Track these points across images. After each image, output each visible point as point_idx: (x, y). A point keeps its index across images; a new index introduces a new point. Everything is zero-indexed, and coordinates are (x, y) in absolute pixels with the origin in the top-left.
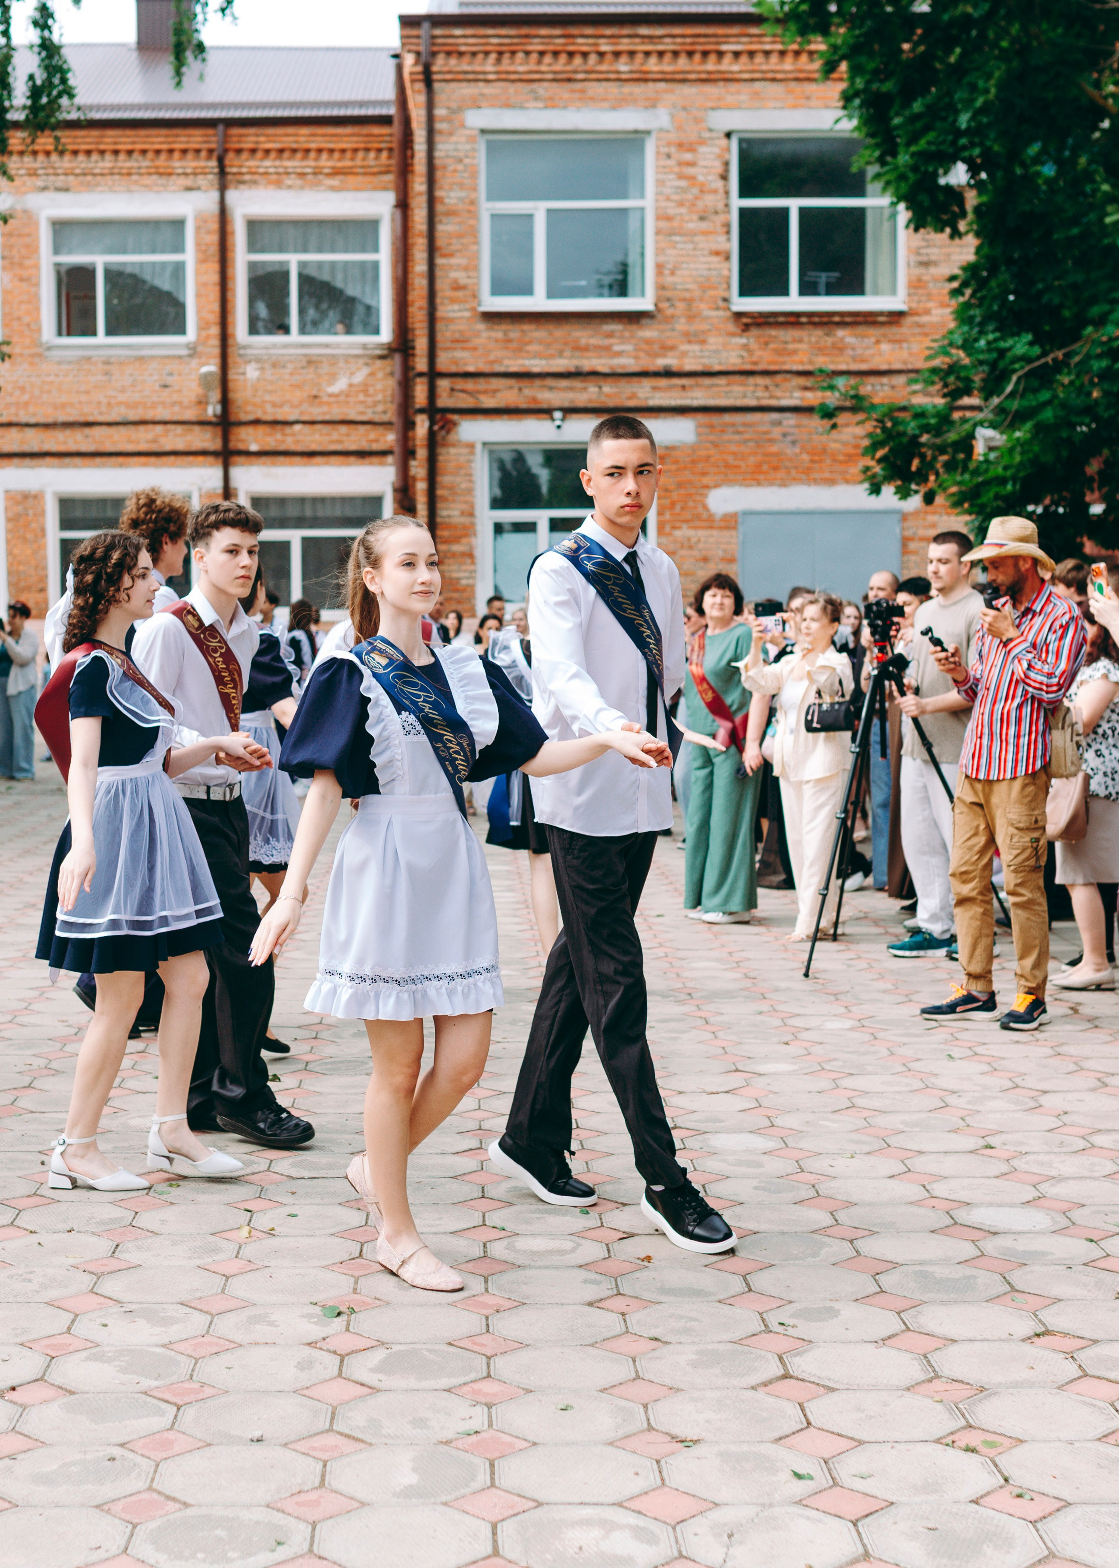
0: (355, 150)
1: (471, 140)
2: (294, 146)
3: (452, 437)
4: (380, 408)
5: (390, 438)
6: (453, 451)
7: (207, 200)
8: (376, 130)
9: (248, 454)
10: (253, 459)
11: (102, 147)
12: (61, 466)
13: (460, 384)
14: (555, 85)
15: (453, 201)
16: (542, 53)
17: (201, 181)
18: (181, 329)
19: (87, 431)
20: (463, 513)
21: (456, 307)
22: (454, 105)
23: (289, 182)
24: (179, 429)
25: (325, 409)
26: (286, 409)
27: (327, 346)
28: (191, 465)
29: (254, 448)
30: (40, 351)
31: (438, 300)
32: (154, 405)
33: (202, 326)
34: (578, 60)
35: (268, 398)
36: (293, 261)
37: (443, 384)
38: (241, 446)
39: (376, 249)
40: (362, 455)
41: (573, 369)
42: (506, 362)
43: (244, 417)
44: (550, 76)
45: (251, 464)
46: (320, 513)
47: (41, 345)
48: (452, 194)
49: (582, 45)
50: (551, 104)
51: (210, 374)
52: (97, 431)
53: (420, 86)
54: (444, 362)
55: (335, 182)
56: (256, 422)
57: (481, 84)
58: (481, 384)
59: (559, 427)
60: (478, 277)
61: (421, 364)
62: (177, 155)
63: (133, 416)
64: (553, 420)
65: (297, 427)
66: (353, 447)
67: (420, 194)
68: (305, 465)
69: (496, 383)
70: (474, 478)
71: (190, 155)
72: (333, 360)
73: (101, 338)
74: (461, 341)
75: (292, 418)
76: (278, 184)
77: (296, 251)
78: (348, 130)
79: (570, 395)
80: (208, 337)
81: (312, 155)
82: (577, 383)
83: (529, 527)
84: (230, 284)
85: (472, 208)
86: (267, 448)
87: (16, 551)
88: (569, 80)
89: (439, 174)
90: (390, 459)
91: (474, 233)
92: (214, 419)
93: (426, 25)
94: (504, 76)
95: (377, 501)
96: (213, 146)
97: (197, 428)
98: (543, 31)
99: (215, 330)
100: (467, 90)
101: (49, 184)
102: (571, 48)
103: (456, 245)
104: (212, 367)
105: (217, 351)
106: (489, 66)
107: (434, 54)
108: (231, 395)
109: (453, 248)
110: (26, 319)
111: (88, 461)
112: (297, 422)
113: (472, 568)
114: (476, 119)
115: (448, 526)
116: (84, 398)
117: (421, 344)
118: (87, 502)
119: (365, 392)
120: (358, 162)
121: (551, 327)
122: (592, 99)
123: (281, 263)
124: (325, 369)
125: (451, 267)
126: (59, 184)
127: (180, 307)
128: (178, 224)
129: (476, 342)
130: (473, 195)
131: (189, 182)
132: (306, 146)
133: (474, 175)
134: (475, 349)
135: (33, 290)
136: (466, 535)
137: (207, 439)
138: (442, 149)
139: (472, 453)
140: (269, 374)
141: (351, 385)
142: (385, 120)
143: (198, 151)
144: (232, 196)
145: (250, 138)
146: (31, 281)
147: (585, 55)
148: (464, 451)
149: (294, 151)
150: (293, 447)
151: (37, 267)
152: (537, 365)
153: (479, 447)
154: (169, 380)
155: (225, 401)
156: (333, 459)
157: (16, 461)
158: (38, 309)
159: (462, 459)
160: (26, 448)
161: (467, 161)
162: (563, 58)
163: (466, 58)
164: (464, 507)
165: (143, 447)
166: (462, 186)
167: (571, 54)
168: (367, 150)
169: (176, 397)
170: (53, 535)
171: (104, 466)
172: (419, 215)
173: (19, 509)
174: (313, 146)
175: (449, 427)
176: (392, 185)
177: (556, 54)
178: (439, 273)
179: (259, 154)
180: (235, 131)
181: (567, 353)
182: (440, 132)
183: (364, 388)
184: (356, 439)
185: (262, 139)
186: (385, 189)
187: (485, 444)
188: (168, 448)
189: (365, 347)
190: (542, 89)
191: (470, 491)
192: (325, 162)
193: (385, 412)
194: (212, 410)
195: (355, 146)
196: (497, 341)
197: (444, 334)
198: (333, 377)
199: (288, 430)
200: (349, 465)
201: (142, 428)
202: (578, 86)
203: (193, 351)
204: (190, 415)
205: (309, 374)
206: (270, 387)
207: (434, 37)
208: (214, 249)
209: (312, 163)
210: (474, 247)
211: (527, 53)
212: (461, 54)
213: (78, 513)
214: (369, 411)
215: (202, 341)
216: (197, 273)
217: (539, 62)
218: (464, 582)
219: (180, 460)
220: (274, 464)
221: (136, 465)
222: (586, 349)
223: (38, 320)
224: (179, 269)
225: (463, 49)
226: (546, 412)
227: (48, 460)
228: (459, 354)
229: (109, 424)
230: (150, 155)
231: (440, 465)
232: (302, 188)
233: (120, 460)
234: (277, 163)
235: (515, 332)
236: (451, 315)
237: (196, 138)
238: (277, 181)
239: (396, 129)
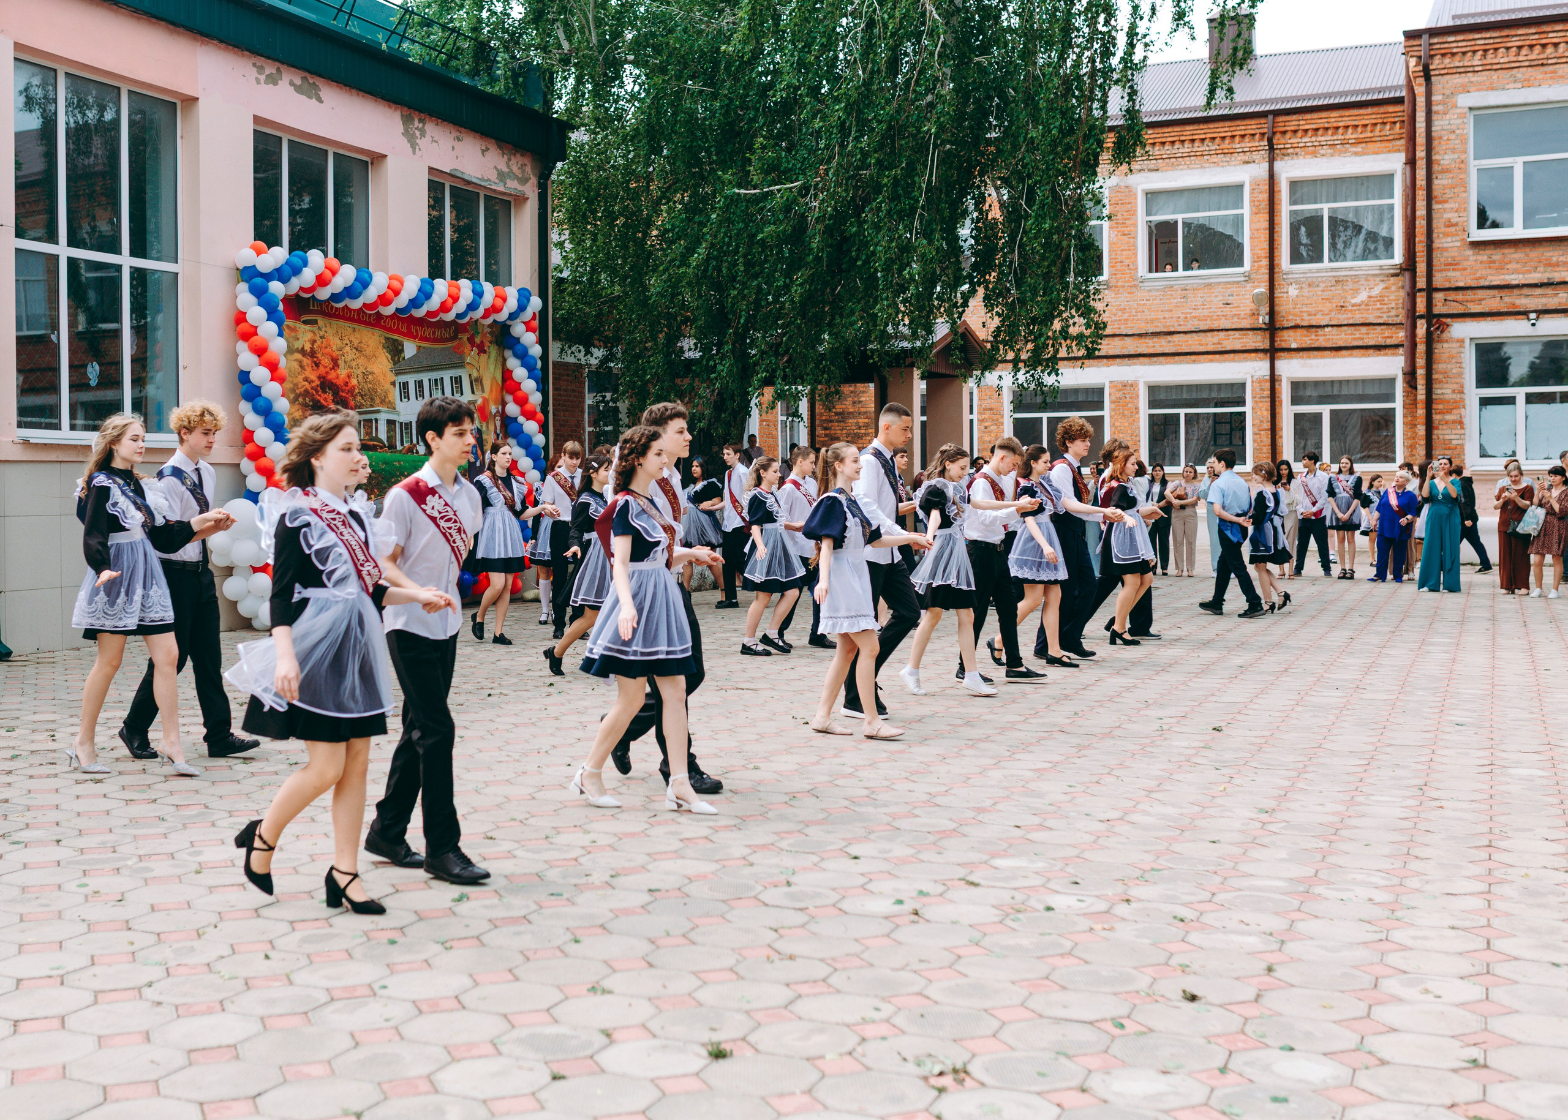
0: (1375, 125)
1: (1462, 116)
2: (1326, 125)
3: (1445, 335)
4: (1393, 313)
5: (1401, 335)
6: (1445, 345)
7: (1260, 170)
8: (1391, 109)
9: (1289, 350)
10: (1293, 354)
11: (1182, 138)
12: (1151, 364)
13: (1452, 296)
14: (1530, 69)
15: (1446, 162)
16: (1520, 48)
17: (1256, 156)
18: (1240, 263)
19: (1169, 338)
20: (1453, 391)
21: (1449, 239)
22: (1448, 92)
23: (1322, 152)
24: (1237, 334)
25: (1350, 315)
26: (1319, 316)
27: (1351, 269)
28: (1246, 359)
29: (1294, 345)
30: (1136, 285)
31: (1435, 235)
32: (1219, 317)
33: (1255, 260)
34: (1550, 50)
35: (1305, 309)
36: (1325, 209)
37: (1438, 297)
38: (1284, 345)
39: (1392, 196)
40: (1378, 348)
41: (1546, 281)
42: (1490, 278)
43: (1286, 324)
44: (1527, 64)
45: (1292, 358)
46: (1344, 392)
47: (1136, 279)
48: (1446, 157)
49: (1553, 38)
50: (1527, 84)
51: (1261, 293)
52: (1176, 337)
53: (1422, 80)
54: (1439, 280)
55: (1359, 149)
56: (1296, 327)
57: (1470, 75)
58: (1469, 295)
59: (1533, 325)
60: (1468, 216)
61: (1421, 283)
62: (1237, 139)
63: (1203, 326)
64: (1528, 319)
65: (1327, 330)
66: (1372, 343)
67: (1422, 159)
68: (1334, 357)
69: (1481, 294)
70: (1464, 365)
71: (1247, 139)
72: (1356, 279)
73: (1181, 272)
74: (1453, 265)
75: (1323, 323)
76: (1314, 154)
77: (1327, 202)
78: (1369, 110)
79: (1544, 300)
80: (1259, 267)
81: (1341, 131)
82: (1549, 291)
83: (1511, 401)
84: (1277, 228)
85: (1462, 166)
86: (1304, 346)
87: (1117, 424)
88: (1542, 65)
89: (1435, 143)
90: (1401, 350)
91: (1465, 186)
92: (1264, 326)
93: (1425, 37)
94: (1489, 67)
95: (1392, 381)
96: (1266, 130)
97: (1250, 333)
98: (1520, 31)
99: (1265, 262)
100: (1458, 80)
101: (1145, 167)
102: (1544, 41)
103: (1449, 193)
104: (1263, 289)
105: (1267, 277)
106: (1477, 60)
107: (1432, 57)
108: (1276, 308)
109: (1447, 196)
110: (1127, 262)
111: (1169, 359)
112: (1327, 326)
113: (1462, 431)
114: (1465, 101)
115: (1442, 401)
116: (1167, 315)
117: (1421, 267)
118: (1169, 388)
119: (1381, 301)
120: (1377, 133)
121: (1527, 250)
122: (1562, 77)
123: (1316, 210)
124: (1350, 285)
125: (1445, 210)
126: (1152, 167)
127: (1240, 246)
128: (1240, 187)
129: (1466, 264)
130: (1463, 157)
131: (1246, 157)
132: (1335, 125)
133: (1464, 141)
134: (1465, 269)
135: (1132, 240)
136: (1458, 408)
137: (1259, 341)
138: (1438, 125)
139: (1462, 346)
140: (1306, 291)
141: (1370, 297)
142: (1399, 101)
143: (1253, 135)
144: (1278, 165)
145: (1293, 122)
146: (1131, 236)
147: (1556, 45)
148: (1454, 345)
149: (1327, 129)
150: (1324, 344)
151: (1135, 225)
152: (1514, 279)
153: (1467, 342)
154: (1230, 300)
155: (1272, 313)
156: (1355, 352)
157: (1118, 360)
158: (1135, 254)
159: (1454, 351)
160: (1126, 352)
161: (1458, 132)
162: (1538, 49)
163: (1458, 57)
164: (1455, 386)
165: (1210, 348)
166: (1454, 151)
167: (1544, 46)
168: (1384, 123)
169: (1235, 311)
170: (1144, 412)
171: (1181, 362)
172: (1421, 173)
173: (1120, 395)
174: (1341, 124)
175: (1443, 327)
176: (1404, 148)
177: (1531, 47)
178: (1435, 215)
179: (1300, 134)
180: (1281, 119)
181: (1541, 269)
182: (1437, 113)
183: (1381, 299)
184: (1374, 337)
185: (1301, 122)
186: (1399, 151)
187: (1471, 339)
188: (1228, 348)
189: (1381, 267)
190: (1519, 74)
191: (1460, 375)
192: (1350, 135)
193: (1397, 316)
194: (1263, 319)
195: (1374, 121)
196: (1481, 262)
197: (1439, 259)
198: (1356, 291)
199: (1320, 332)
200: (1369, 356)
201: (1209, 334)
202: (1551, 68)
203: (1248, 278)
204: (1245, 324)
205: (1338, 290)
206: (1306, 302)
207: (1431, 44)
208: (1265, 204)
209: (1340, 137)
210: (1465, 195)
211: (1508, 48)
212: (1453, 54)
213: (1162, 396)
214: (1385, 315)
215: (1255, 270)
216: (1251, 221)
217: (1518, 54)
218: (1454, 442)
219: (1237, 356)
220: (1309, 357)
221: (1205, 361)
222: (1557, 264)
223: (1135, 262)
224: (1238, 221)
225: (1455, 50)
226: (1525, 314)
227: (1141, 359)
228: (1451, 274)
229: (1185, 333)
230: (1217, 141)
231: (1435, 356)
232: (1332, 155)
233: (1193, 357)
234: (1314, 139)
235: (1497, 255)
236: (1445, 245)
237: (1252, 126)
238: (1313, 151)
239: (1406, 106)
